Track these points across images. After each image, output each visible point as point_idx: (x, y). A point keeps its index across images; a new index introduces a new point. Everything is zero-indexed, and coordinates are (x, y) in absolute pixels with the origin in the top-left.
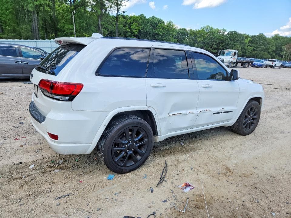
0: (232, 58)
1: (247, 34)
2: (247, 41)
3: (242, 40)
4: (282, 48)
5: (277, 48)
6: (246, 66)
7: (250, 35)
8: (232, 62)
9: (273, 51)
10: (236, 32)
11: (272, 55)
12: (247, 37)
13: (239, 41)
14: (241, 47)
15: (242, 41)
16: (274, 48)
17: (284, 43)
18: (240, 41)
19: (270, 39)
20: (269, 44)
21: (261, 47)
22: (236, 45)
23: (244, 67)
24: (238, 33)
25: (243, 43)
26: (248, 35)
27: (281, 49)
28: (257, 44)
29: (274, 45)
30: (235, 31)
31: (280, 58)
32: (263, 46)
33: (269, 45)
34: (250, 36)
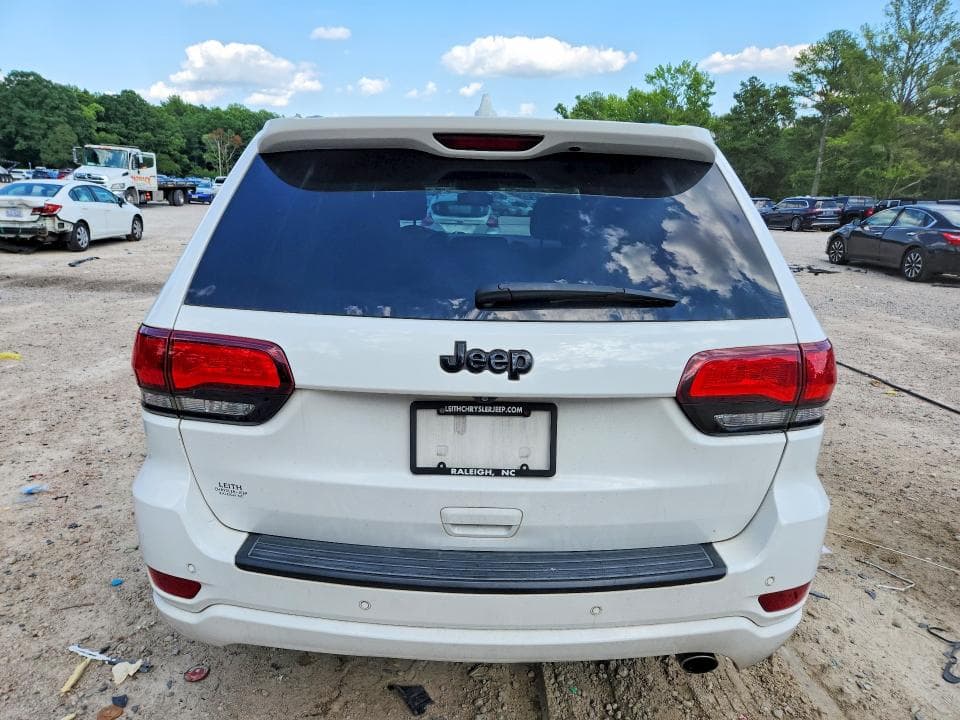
0: (127, 174)
1: (82, 90)
2: (89, 112)
3: (73, 108)
4: (204, 141)
5: (189, 140)
6: (179, 201)
7: (91, 92)
8: (133, 188)
9: (183, 152)
10: (39, 79)
11: (181, 160)
12: (85, 98)
13: (62, 110)
14: (77, 134)
15: (73, 112)
16: (179, 141)
17: (203, 127)
18: (67, 112)
19: (158, 110)
20: (163, 128)
21: (141, 135)
22: (57, 123)
23: (174, 203)
24: (49, 82)
25: (78, 119)
26: (86, 92)
27: (200, 142)
28: (127, 125)
29: (177, 131)
30: (33, 74)
31: (206, 170)
32: (148, 134)
33: (163, 131)
34: (93, 96)
